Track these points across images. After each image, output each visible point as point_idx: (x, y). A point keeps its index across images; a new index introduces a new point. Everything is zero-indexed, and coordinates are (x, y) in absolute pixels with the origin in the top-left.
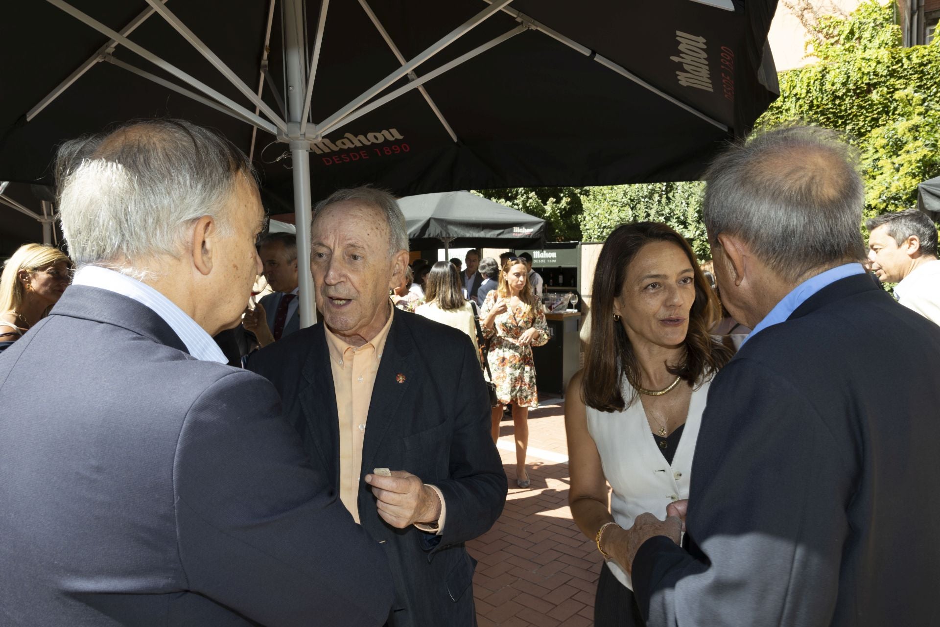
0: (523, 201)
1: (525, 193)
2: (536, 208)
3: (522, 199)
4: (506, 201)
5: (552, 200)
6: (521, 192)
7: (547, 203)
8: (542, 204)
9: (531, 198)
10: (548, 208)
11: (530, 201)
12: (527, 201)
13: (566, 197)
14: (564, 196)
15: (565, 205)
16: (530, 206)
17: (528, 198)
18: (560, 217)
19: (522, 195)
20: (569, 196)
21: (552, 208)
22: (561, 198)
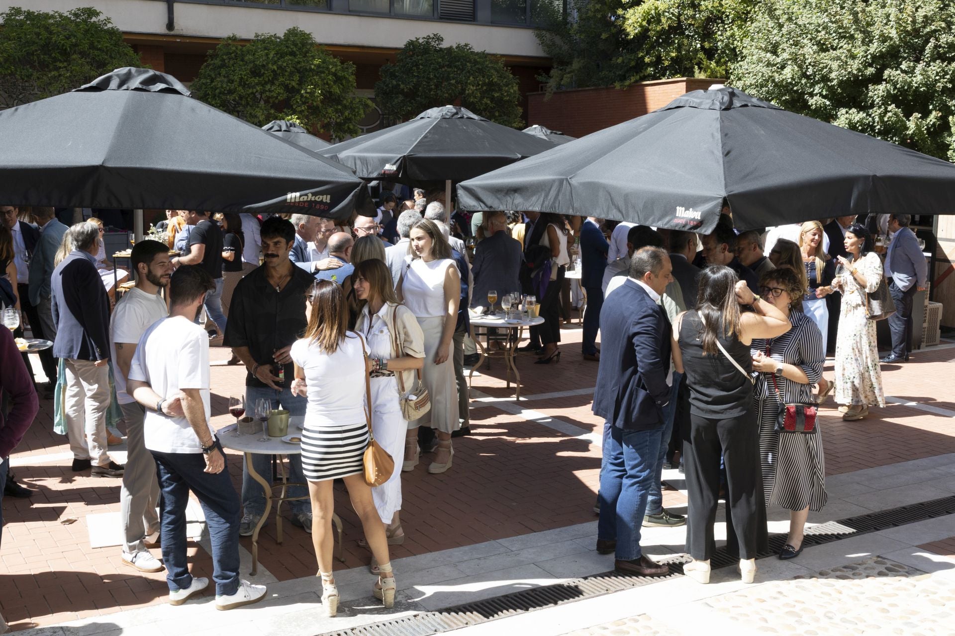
0: (880, 114)
1: (883, 104)
2: (896, 122)
3: (879, 112)
4: (858, 113)
5: (917, 115)
6: (878, 103)
7: (911, 118)
8: (904, 119)
9: (891, 111)
10: (911, 125)
11: (890, 114)
12: (885, 116)
13: (936, 111)
14: (935, 109)
15: (934, 120)
16: (887, 121)
17: (886, 111)
18: (927, 134)
19: (880, 107)
20: (940, 110)
21: (916, 124)
22: (930, 112)
